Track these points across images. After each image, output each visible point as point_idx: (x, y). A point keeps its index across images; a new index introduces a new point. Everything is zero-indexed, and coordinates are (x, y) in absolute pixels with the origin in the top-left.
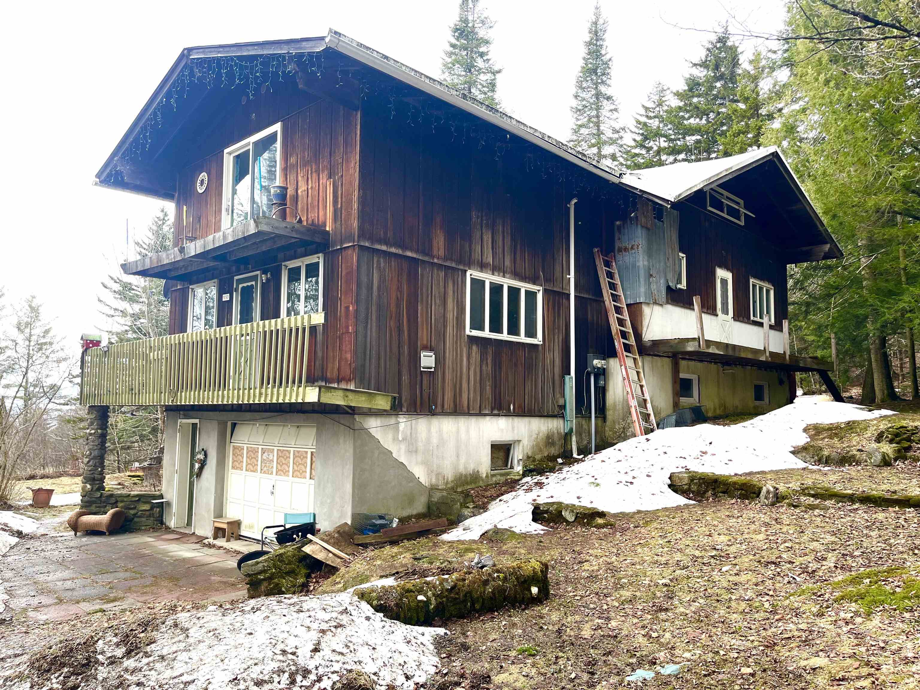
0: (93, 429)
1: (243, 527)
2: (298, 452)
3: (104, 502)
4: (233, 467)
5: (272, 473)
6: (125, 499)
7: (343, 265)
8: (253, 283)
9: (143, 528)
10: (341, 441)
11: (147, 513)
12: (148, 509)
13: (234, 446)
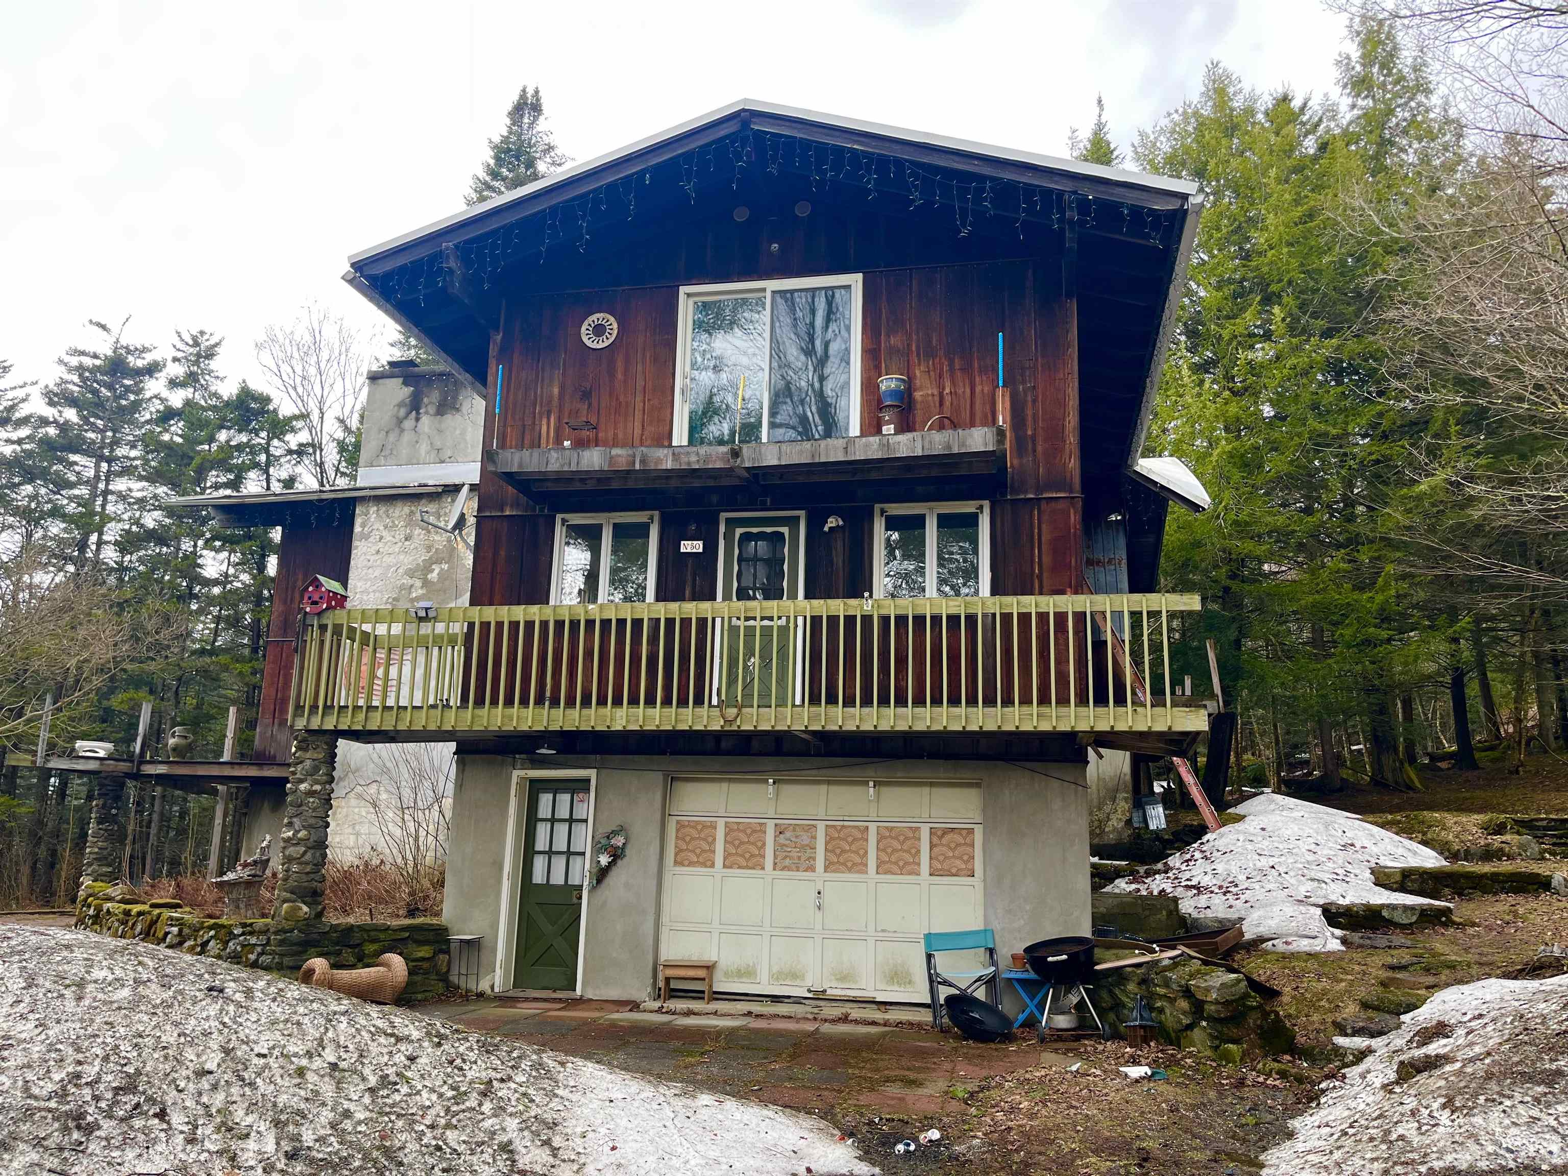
0: (317, 782)
1: (718, 975)
2: (890, 829)
3: (337, 944)
4: (676, 863)
5: (812, 869)
6: (382, 936)
7: (1044, 526)
8: (785, 530)
9: (419, 996)
10: (1057, 804)
11: (425, 965)
12: (427, 956)
13: (678, 822)
